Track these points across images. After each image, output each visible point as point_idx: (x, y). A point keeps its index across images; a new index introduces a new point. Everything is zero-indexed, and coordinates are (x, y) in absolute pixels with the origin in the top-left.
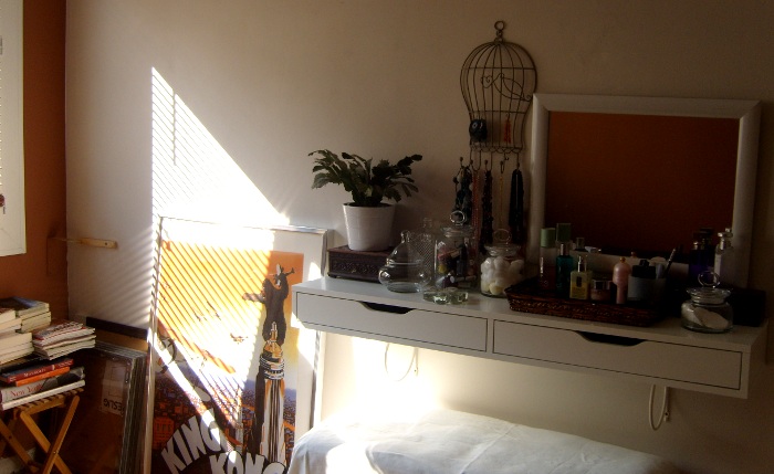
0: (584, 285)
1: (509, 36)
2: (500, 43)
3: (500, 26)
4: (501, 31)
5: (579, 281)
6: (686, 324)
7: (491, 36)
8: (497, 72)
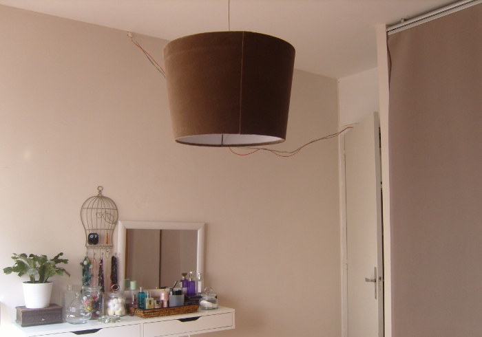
0: (152, 304)
1: (104, 194)
2: (100, 197)
3: (100, 189)
4: (100, 191)
5: (150, 301)
6: (204, 309)
7: (96, 193)
8: (103, 211)
